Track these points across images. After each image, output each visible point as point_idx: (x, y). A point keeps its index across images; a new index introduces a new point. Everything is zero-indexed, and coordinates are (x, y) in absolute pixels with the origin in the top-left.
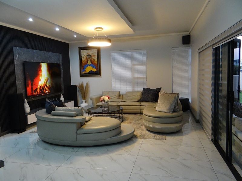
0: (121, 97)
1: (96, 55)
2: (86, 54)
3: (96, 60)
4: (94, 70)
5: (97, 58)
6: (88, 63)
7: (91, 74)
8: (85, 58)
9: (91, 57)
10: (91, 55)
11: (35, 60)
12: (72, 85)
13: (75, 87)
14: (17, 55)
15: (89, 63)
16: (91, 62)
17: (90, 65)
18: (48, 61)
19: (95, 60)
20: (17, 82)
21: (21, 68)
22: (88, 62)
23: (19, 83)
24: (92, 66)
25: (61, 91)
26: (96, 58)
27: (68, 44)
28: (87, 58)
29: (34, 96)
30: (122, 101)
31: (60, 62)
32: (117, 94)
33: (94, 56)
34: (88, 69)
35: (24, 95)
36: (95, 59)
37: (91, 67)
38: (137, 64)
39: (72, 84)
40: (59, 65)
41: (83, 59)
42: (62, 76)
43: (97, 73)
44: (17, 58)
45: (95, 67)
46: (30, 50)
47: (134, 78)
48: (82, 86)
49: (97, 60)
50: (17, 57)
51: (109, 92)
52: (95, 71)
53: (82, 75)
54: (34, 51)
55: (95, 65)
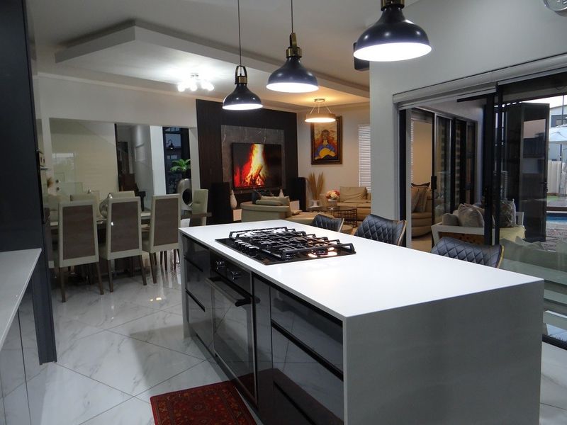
0: (368, 197)
1: (335, 130)
3: (336, 139)
4: (332, 154)
5: (337, 135)
7: (328, 161)
9: (328, 134)
10: (328, 131)
11: (246, 140)
13: (303, 179)
14: (225, 135)
15: (325, 143)
16: (328, 142)
17: (326, 147)
18: (264, 141)
19: (333, 138)
21: (229, 151)
22: (323, 142)
23: (226, 170)
24: (329, 148)
25: (281, 185)
26: (335, 136)
27: (296, 113)
28: (322, 135)
29: (243, 189)
31: (282, 142)
32: (362, 191)
33: (333, 132)
34: (324, 153)
35: (231, 186)
37: (328, 150)
39: (299, 176)
40: (279, 146)
41: (316, 137)
42: (283, 162)
43: (337, 159)
45: (333, 149)
46: (240, 127)
48: (312, 179)
50: (224, 138)
52: (333, 156)
53: (314, 162)
54: (246, 128)
55: (334, 147)
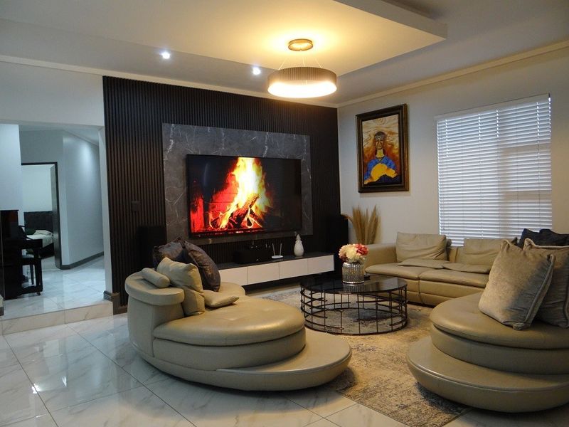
0: (452, 255)
1: (396, 130)
2: (373, 132)
3: (397, 146)
4: (392, 174)
5: (397, 139)
6: (378, 156)
8: (371, 142)
9: (384, 139)
10: (383, 133)
11: (222, 151)
12: (341, 213)
14: (172, 141)
15: (380, 154)
16: (384, 152)
17: (382, 161)
18: (263, 152)
19: (393, 145)
20: (166, 199)
21: (181, 168)
22: (376, 154)
23: (173, 203)
24: (386, 164)
26: (395, 140)
27: (336, 109)
28: (375, 141)
29: (210, 233)
30: (444, 268)
31: (305, 157)
32: (438, 243)
33: (392, 133)
34: (378, 172)
36: (394, 142)
37: (385, 166)
38: (518, 149)
40: (297, 163)
41: (366, 146)
43: (398, 183)
44: (171, 147)
45: (393, 165)
46: (209, 128)
47: (509, 196)
48: (357, 214)
49: (398, 144)
50: (170, 145)
51: (416, 236)
52: (393, 177)
53: (363, 189)
54: (222, 131)
55: (394, 161)
